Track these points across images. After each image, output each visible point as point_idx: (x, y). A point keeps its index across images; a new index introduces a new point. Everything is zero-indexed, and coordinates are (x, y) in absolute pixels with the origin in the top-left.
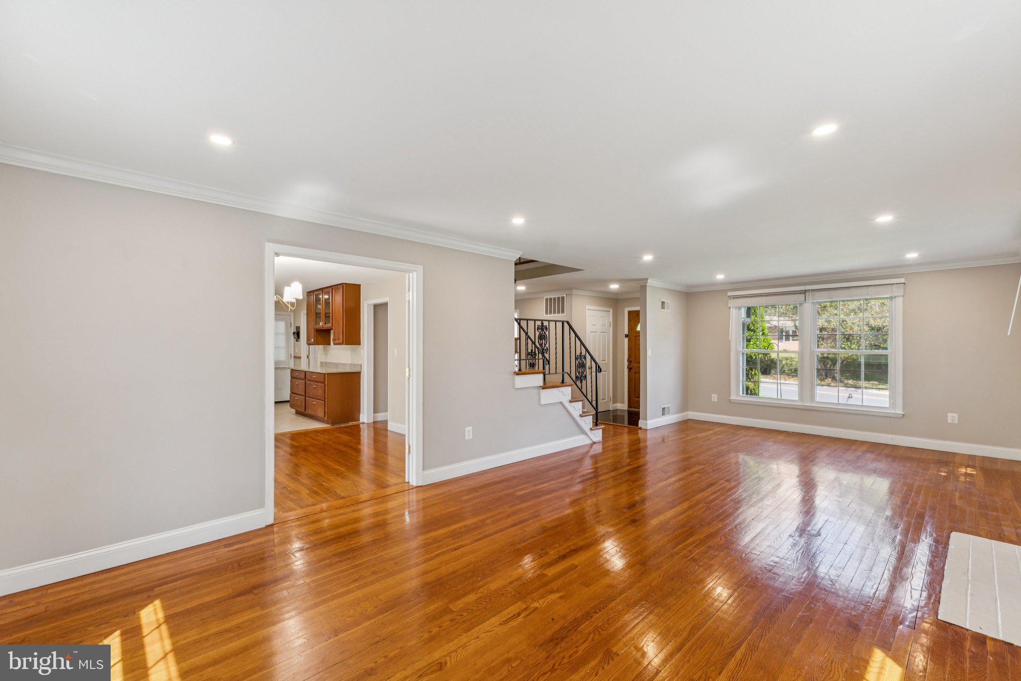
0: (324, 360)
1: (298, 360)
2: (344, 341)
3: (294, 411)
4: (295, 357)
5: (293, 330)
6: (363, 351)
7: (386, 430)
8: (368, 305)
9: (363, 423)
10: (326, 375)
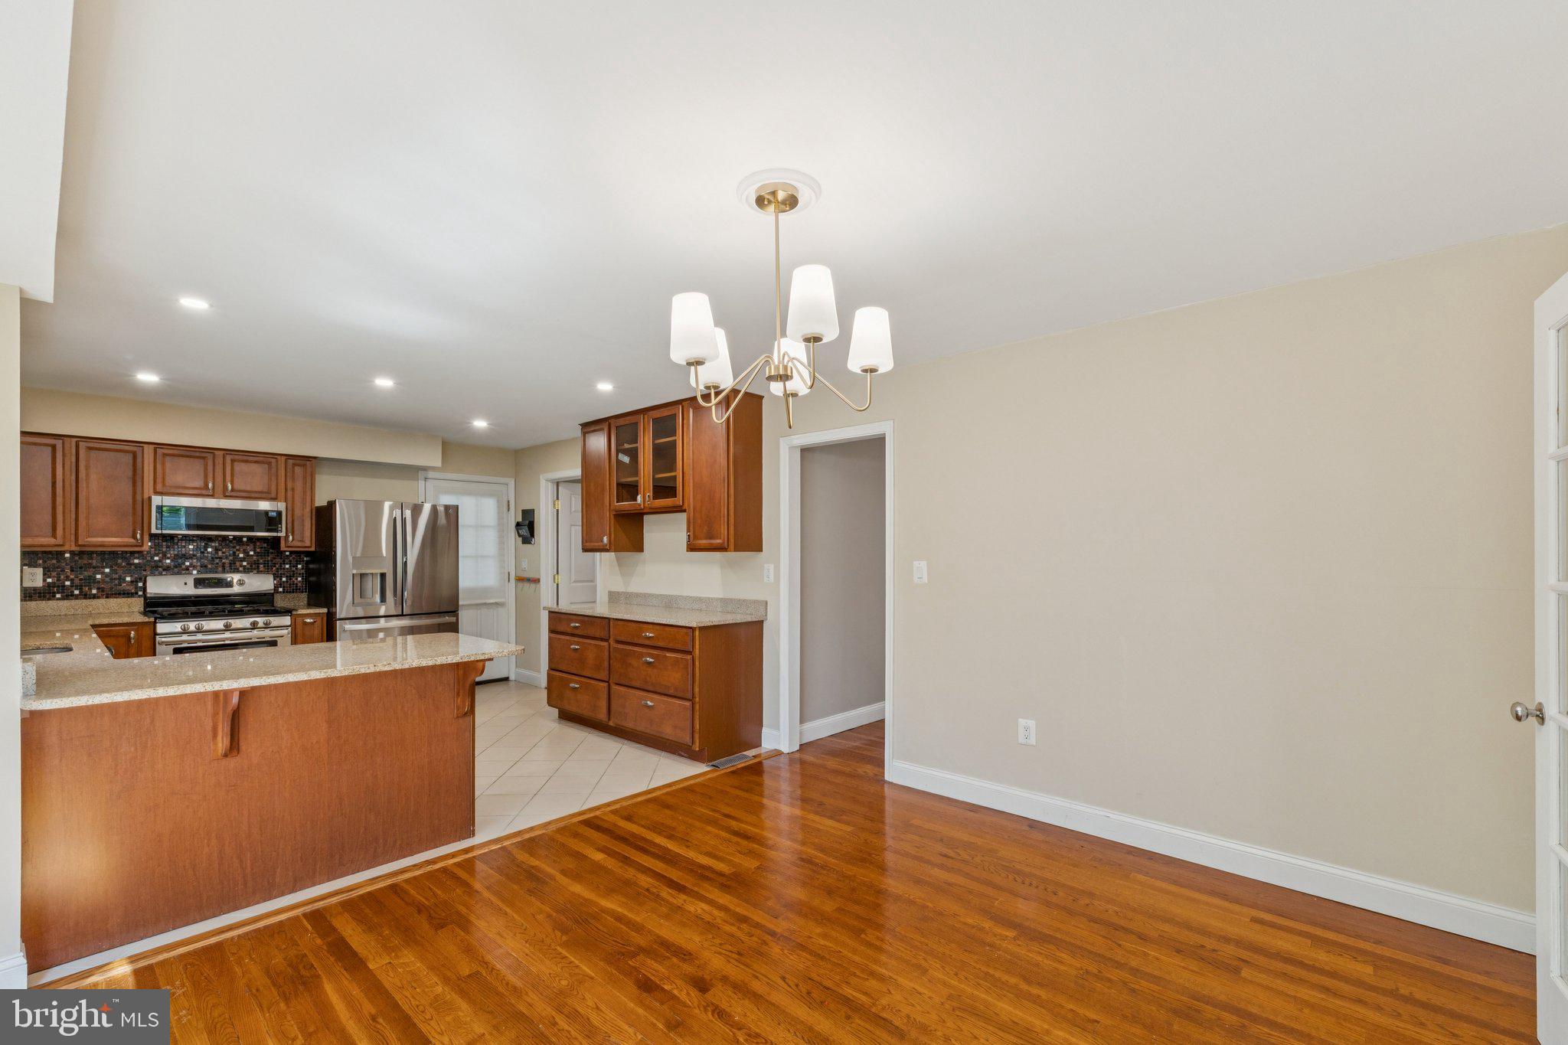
0: (619, 586)
1: (528, 587)
2: (732, 540)
3: (556, 711)
4: (520, 580)
5: (514, 517)
6: (772, 567)
7: (880, 780)
8: (792, 448)
9: (778, 753)
10: (697, 633)
